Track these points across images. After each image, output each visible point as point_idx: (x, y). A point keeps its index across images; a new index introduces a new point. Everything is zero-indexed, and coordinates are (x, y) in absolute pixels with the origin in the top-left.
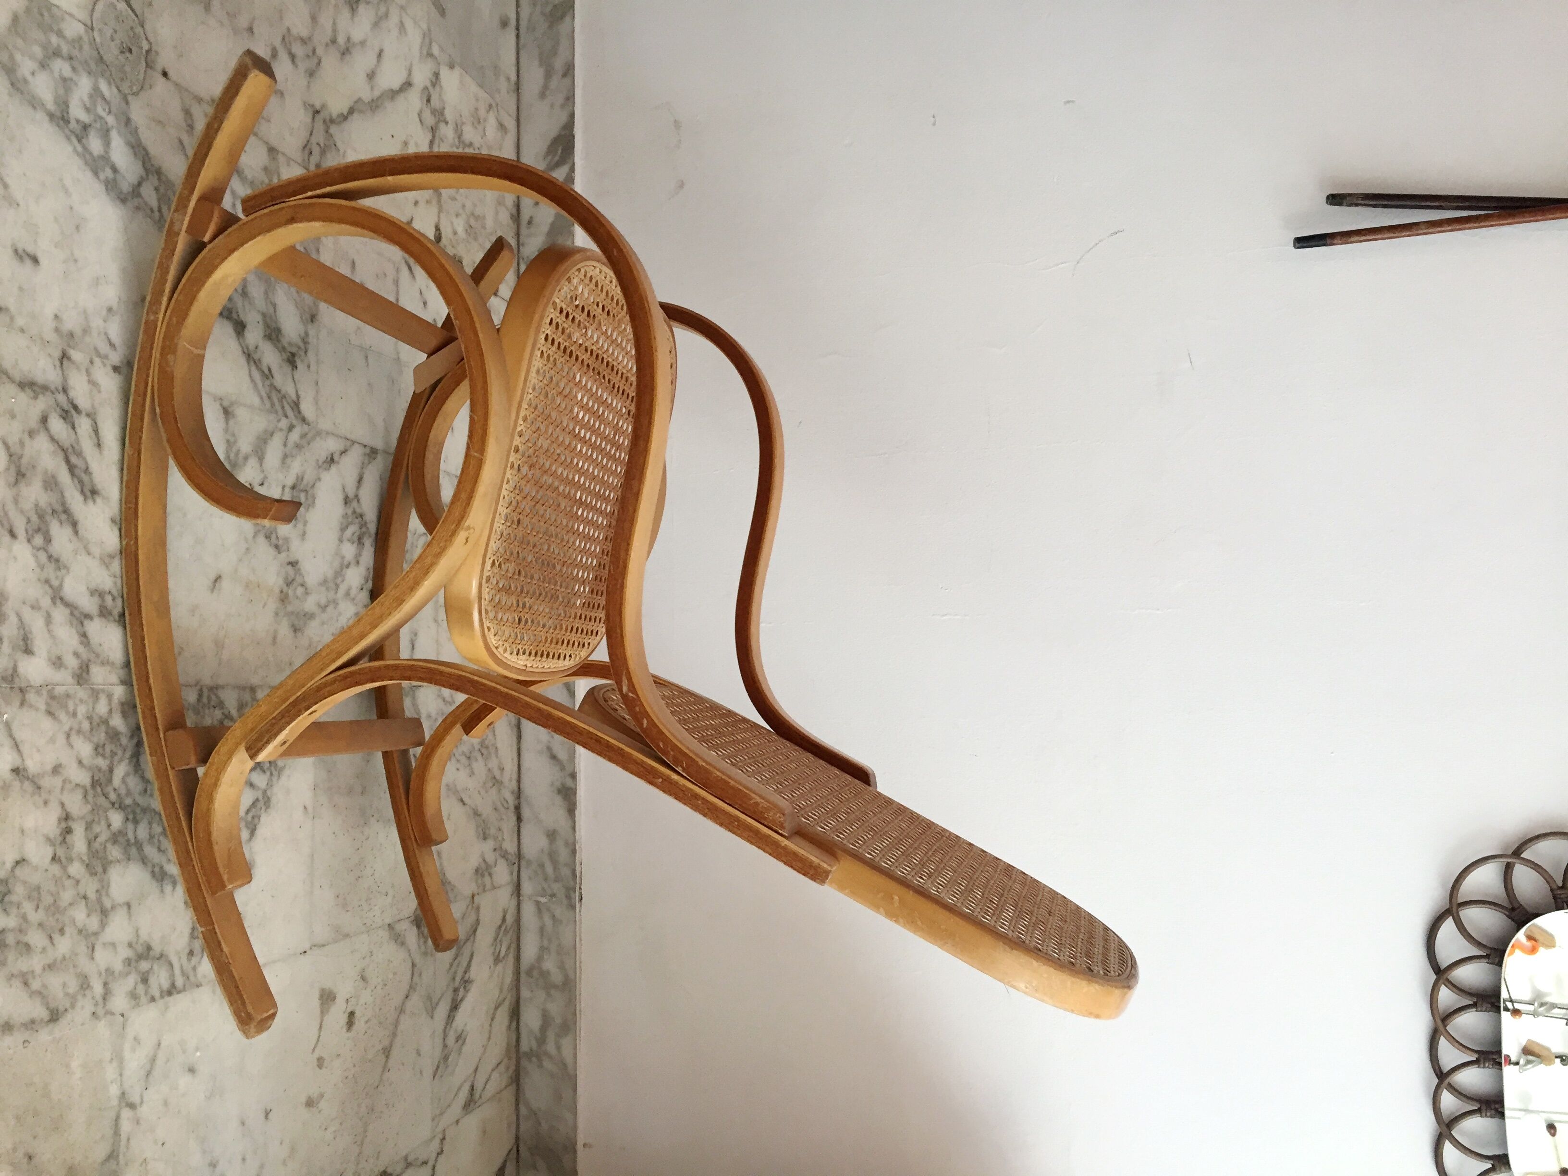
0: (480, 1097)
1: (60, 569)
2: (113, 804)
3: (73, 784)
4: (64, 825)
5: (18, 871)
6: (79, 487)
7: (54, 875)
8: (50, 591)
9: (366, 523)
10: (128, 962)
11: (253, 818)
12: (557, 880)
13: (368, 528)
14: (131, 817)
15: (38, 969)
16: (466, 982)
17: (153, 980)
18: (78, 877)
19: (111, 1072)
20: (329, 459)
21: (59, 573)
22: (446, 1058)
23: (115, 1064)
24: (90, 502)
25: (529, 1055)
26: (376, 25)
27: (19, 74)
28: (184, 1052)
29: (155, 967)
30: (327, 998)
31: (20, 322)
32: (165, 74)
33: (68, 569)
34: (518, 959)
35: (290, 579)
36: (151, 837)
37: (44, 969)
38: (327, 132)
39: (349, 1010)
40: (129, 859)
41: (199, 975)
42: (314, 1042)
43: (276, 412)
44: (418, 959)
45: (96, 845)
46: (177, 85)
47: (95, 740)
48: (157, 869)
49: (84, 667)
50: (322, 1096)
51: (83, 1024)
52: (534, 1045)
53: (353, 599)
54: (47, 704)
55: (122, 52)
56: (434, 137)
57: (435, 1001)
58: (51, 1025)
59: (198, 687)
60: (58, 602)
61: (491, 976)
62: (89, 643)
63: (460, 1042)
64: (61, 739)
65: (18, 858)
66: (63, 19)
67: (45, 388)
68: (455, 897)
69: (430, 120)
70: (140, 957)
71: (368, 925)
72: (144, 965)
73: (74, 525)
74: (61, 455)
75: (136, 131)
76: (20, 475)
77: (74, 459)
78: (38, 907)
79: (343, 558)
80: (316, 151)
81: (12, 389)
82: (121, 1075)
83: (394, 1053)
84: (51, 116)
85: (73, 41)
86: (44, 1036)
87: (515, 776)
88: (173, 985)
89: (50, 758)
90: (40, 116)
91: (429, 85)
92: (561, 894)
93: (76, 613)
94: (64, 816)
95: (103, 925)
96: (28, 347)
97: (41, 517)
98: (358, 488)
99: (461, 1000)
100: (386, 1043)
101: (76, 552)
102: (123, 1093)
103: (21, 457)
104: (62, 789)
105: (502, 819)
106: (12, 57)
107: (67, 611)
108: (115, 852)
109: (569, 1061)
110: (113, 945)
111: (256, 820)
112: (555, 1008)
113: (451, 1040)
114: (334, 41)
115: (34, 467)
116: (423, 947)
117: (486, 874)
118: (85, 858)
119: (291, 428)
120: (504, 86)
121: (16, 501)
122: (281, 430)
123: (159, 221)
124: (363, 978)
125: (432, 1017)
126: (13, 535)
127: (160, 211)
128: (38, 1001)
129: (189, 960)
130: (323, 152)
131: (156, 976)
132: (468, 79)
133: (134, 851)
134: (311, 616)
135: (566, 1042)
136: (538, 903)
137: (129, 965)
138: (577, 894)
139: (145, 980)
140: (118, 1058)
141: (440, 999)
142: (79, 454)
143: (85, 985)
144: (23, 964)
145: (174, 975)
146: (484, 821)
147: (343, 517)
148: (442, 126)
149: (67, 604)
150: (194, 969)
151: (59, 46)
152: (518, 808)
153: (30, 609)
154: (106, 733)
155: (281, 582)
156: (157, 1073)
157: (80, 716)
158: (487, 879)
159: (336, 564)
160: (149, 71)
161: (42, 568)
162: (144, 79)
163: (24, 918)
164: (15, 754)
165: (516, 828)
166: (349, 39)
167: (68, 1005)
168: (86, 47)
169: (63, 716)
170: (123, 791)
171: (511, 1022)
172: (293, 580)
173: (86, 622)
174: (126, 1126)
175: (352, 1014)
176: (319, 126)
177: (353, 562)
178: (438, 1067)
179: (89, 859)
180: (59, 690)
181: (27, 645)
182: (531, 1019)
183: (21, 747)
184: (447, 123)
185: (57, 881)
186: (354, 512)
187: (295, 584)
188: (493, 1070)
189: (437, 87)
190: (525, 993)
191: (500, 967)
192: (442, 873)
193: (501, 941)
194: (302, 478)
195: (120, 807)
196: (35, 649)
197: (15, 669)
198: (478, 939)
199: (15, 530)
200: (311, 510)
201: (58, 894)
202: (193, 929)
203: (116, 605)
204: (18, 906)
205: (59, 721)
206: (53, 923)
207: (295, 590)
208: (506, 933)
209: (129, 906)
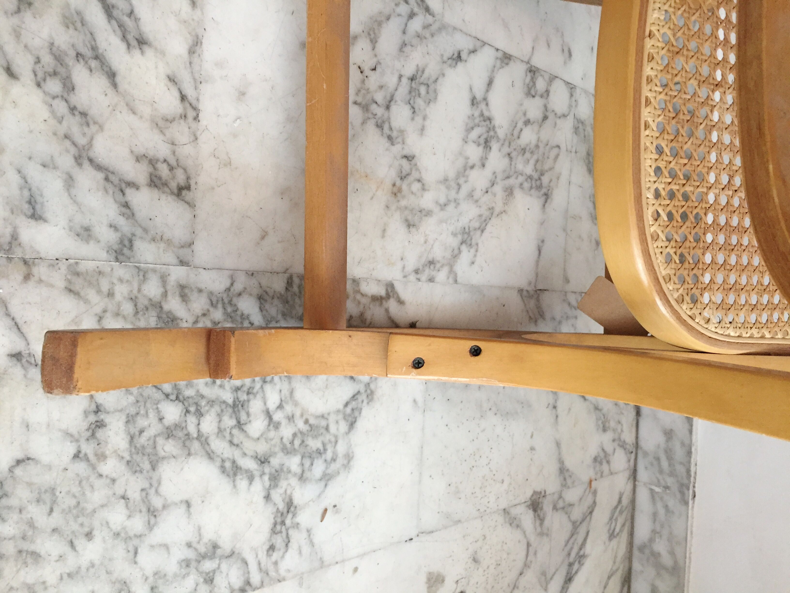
1: (88, 125)
2: (167, 396)
4: (92, 418)
5: (18, 471)
6: (119, 32)
7: (78, 475)
8: (73, 150)
9: (494, 127)
10: (186, 563)
11: (353, 410)
12: (672, 474)
13: (496, 133)
14: (192, 409)
15: (52, 579)
16: (581, 558)
17: (219, 580)
18: (114, 475)
20: (456, 55)
21: (86, 129)
24: (136, 53)
29: (224, 566)
30: (435, 581)
33: (101, 128)
34: (631, 534)
35: (404, 173)
36: (220, 431)
37: (61, 578)
40: (189, 454)
41: (282, 572)
44: (532, 538)
45: (143, 440)
48: (228, 465)
49: (126, 243)
53: (477, 201)
54: (70, 282)
57: (549, 576)
59: (287, 275)
60: (86, 164)
61: (606, 551)
62: (133, 214)
65: (20, 456)
68: (573, 482)
71: (482, 510)
72: (209, 565)
73: (112, 75)
78: (51, 510)
79: (467, 158)
88: (248, 583)
92: (675, 488)
93: (112, 178)
94: (93, 407)
95: (150, 527)
97: (58, 58)
98: (487, 91)
99: (576, 572)
101: (113, 108)
105: (622, 415)
107: (100, 175)
108: (168, 447)
110: (166, 547)
111: (356, 414)
112: (664, 587)
116: (539, 529)
117: (605, 462)
118: (126, 455)
119: (412, 15)
121: (16, 33)
122: (399, 15)
124: (475, 560)
125: (546, 590)
126: (10, 74)
129: (269, 555)
131: (224, 575)
133: (196, 446)
134: (429, 213)
137: (188, 566)
138: (691, 492)
139: (209, 580)
141: (555, 573)
144: (30, 575)
145: (249, 573)
146: (604, 415)
147: (469, 118)
149: (99, 168)
150: (276, 563)
153: (40, 167)
154: (159, 317)
155: (393, 173)
157: (118, 297)
158: (605, 467)
159: (460, 162)
161: (60, 120)
163: (31, 524)
165: (635, 423)
169: (92, 295)
172: (408, 175)
173: (129, 191)
177: (478, 164)
179: (131, 455)
180: (89, 265)
181: (34, 208)
183: (24, 329)
185: (81, 480)
186: (482, 115)
187: (411, 178)
190: (636, 566)
191: (614, 542)
192: (561, 462)
193: (616, 520)
194: (423, 72)
195: (177, 398)
196: (48, 215)
197: (15, 237)
198: (593, 521)
199: (15, 69)
200: (432, 105)
201: (84, 494)
202: (275, 524)
203: (174, 178)
204: (20, 511)
205: (87, 301)
206: (75, 527)
207: (409, 185)
208: (621, 512)
209: (188, 504)
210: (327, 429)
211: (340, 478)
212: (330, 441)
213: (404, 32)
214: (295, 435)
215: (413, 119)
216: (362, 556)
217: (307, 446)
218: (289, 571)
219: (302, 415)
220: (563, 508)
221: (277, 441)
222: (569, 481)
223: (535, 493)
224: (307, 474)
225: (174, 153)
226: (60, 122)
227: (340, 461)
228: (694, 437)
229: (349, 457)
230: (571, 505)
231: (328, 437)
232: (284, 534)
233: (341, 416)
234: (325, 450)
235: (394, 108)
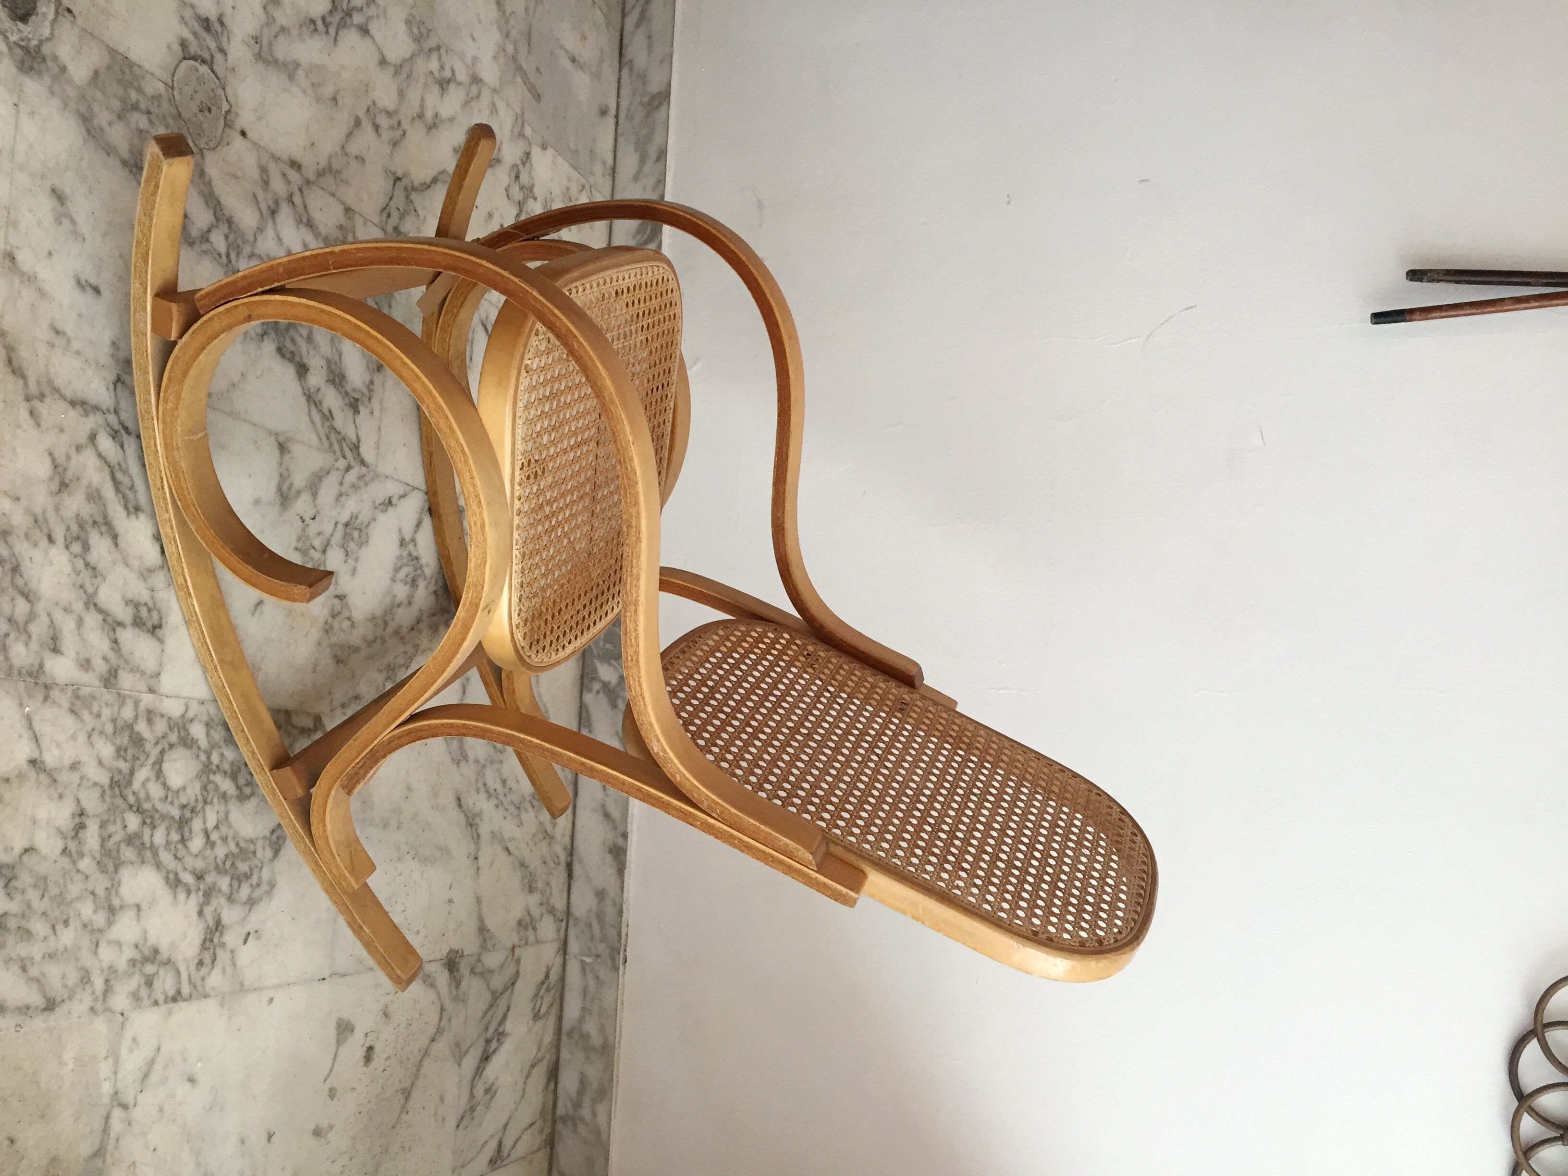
0: (509, 1155)
1: (96, 577)
2: (131, 807)
3: (91, 783)
4: (77, 820)
5: (25, 858)
6: (122, 502)
7: (63, 868)
8: (84, 597)
9: (423, 566)
10: (133, 962)
11: (278, 838)
12: (603, 939)
13: (423, 571)
14: (148, 821)
15: (38, 957)
16: (500, 1035)
17: (157, 985)
18: (87, 872)
19: (105, 1069)
20: (387, 501)
21: (94, 581)
22: (472, 1109)
23: (111, 1061)
24: (133, 517)
25: (565, 1119)
26: (467, 103)
27: (96, 123)
28: (185, 1060)
29: (161, 972)
30: (344, 1029)
31: (76, 345)
32: (243, 134)
33: (104, 579)
34: (560, 1018)
35: (336, 611)
36: (168, 843)
37: (44, 957)
38: (407, 198)
39: (367, 1045)
40: (143, 862)
41: (207, 989)
42: (328, 1070)
43: (334, 452)
44: (447, 1002)
45: (110, 844)
46: (255, 144)
47: (118, 742)
48: (172, 876)
49: (113, 672)
50: (331, 1127)
51: (80, 1017)
52: (571, 1110)
54: (72, 704)
55: (201, 111)
56: (521, 211)
57: (463, 1049)
58: (46, 1014)
60: (92, 606)
61: (529, 1031)
62: (119, 649)
63: (488, 1096)
64: (82, 738)
65: (27, 846)
66: (143, 78)
67: (96, 408)
68: (494, 946)
69: (517, 194)
70: (146, 960)
72: (150, 969)
73: (115, 537)
74: (107, 470)
75: (209, 184)
76: (64, 486)
77: (119, 476)
78: (43, 896)
79: (395, 596)
80: (395, 214)
81: (63, 406)
82: (115, 1073)
83: (415, 1094)
84: (125, 163)
85: (153, 97)
86: (38, 1023)
87: (568, 832)
88: (179, 992)
89: (70, 754)
90: (113, 162)
91: (519, 163)
92: (606, 955)
93: (109, 620)
94: (79, 811)
95: (110, 923)
96: (83, 369)
97: (81, 526)
98: (416, 532)
99: (494, 1051)
100: (406, 1084)
101: (114, 562)
102: (116, 1093)
103: (65, 470)
104: (79, 785)
105: (552, 874)
106: (89, 107)
107: (100, 617)
108: (128, 853)
109: (603, 1128)
110: (119, 944)
111: (281, 841)
112: (593, 1072)
113: (479, 1091)
114: (421, 116)
115: (78, 479)
116: (454, 992)
117: (530, 927)
118: (98, 856)
119: (348, 468)
120: (598, 169)
121: (57, 509)
122: (338, 469)
123: (227, 265)
124: (386, 1015)
125: (459, 1065)
126: (51, 539)
127: (228, 255)
128: (35, 986)
129: (198, 969)
130: (402, 217)
131: (161, 980)
132: (560, 160)
133: (148, 854)
134: (356, 650)
135: (601, 1109)
136: (583, 963)
137: (134, 965)
138: (622, 956)
139: (149, 983)
140: (114, 1055)
141: (470, 1047)
142: (125, 472)
143: (85, 978)
144: (23, 950)
145: (180, 983)
146: (530, 873)
147: (397, 558)
148: (531, 201)
149: (100, 611)
150: (203, 979)
151: (138, 101)
152: (569, 866)
153: (62, 612)
154: (130, 737)
155: (326, 612)
156: (154, 1077)
157: (104, 718)
158: (530, 932)
159: (387, 603)
160: (228, 130)
162: (222, 138)
163: (29, 905)
164: (33, 745)
165: (566, 886)
166: (436, 115)
167: (66, 996)
168: (165, 105)
169: (86, 716)
170: (142, 795)
171: (548, 1083)
172: (339, 613)
173: (119, 630)
174: (116, 1126)
175: (370, 1049)
176: (400, 194)
177: (405, 601)
178: (462, 1118)
179: (101, 856)
180: (85, 691)
181: (55, 644)
182: (569, 1082)
183: (40, 741)
184: (535, 199)
185: (65, 873)
186: (410, 554)
187: (341, 617)
188: (525, 1130)
189: (527, 165)
190: (565, 1055)
191: (539, 1024)
192: (481, 920)
193: (542, 998)
194: (357, 518)
195: (138, 810)
196: (64, 650)
197: (41, 666)
198: (516, 992)
199: (54, 536)
200: (364, 548)
201: (65, 886)
202: (205, 940)
203: (151, 617)
204: (23, 893)
205: (82, 720)
206: (57, 913)
207: (340, 623)
208: (548, 990)
209: (138, 907)
210: (254, 853)
211: (263, 905)
212: (257, 866)
213: (341, 484)
214: (227, 856)
215: (345, 562)
216: (277, 987)
217: (236, 868)
218: (213, 988)
219: (234, 838)
220: (482, 974)
221: (211, 860)
222: (490, 944)
223: (451, 951)
224: (235, 896)
225: (152, 598)
226: (78, 575)
227: (265, 887)
228: (625, 895)
229: (272, 885)
230: (491, 972)
231: (256, 862)
232: (212, 950)
233: (267, 843)
234: (252, 874)
235: (329, 552)
